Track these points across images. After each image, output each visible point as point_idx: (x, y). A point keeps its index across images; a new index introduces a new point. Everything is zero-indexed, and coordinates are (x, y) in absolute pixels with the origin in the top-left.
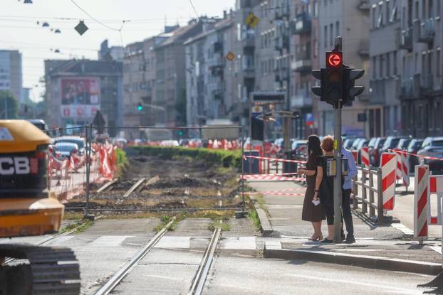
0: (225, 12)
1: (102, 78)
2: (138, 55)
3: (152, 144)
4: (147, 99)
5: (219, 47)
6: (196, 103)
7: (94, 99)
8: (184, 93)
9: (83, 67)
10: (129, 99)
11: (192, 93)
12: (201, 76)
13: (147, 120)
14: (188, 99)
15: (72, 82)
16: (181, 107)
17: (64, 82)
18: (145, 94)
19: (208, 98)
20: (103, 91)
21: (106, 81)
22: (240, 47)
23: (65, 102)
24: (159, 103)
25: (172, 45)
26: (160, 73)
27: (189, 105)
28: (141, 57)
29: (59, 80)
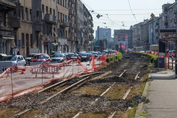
0: (160, 14)
1: (128, 34)
2: (137, 27)
3: (137, 52)
4: (139, 39)
5: (157, 24)
6: (151, 40)
7: (126, 40)
8: (148, 38)
9: (124, 31)
10: (134, 39)
11: (150, 37)
12: (153, 32)
13: (138, 45)
14: (150, 39)
15: (121, 35)
16: (148, 41)
17: (119, 35)
18: (138, 38)
19: (155, 38)
20: (128, 38)
21: (129, 35)
22: (164, 24)
23: (119, 41)
24: (142, 41)
25: (145, 24)
26: (142, 32)
27: (150, 41)
28: (137, 28)
29: (118, 35)
